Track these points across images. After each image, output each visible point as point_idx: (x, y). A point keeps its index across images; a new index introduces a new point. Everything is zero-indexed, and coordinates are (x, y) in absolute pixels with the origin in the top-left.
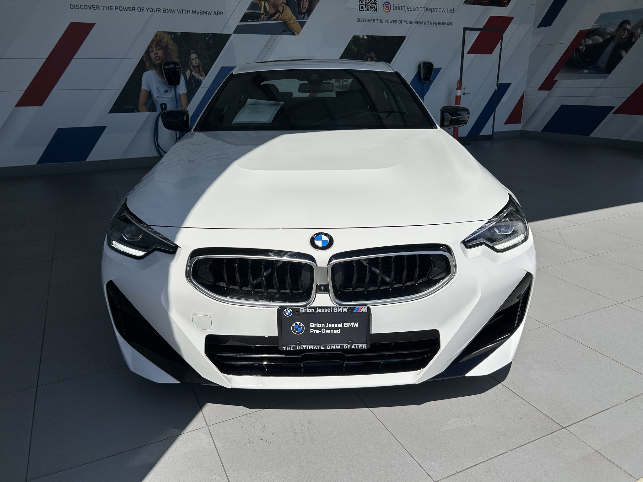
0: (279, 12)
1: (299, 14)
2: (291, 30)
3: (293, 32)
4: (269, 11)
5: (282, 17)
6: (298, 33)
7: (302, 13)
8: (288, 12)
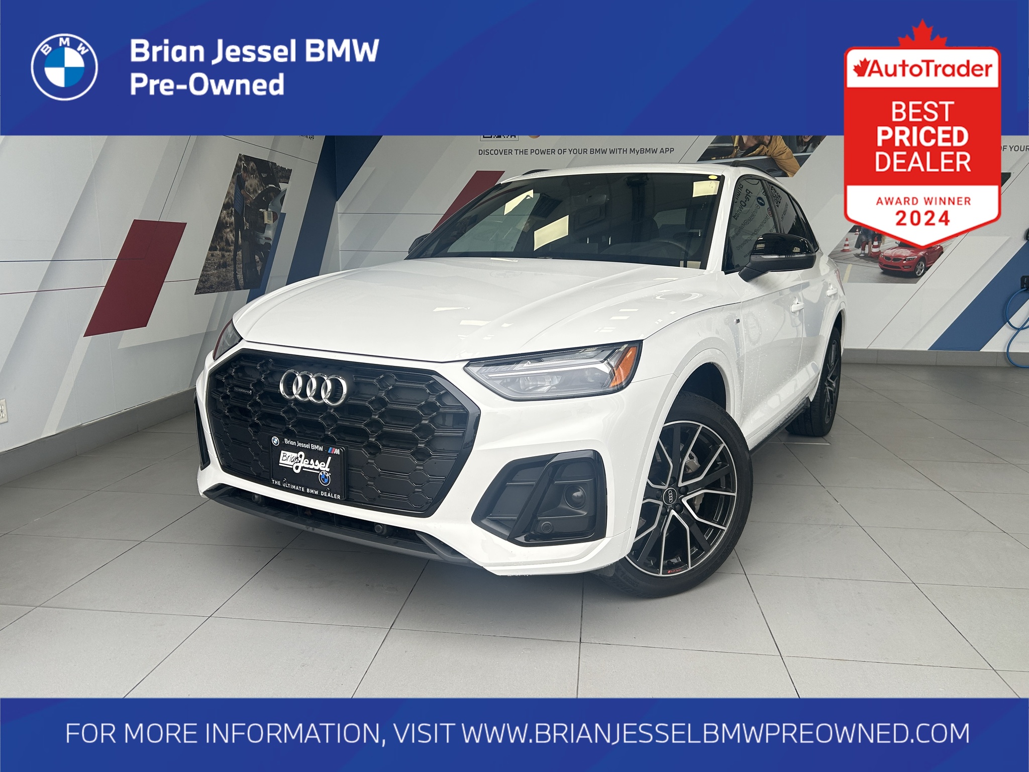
0: (763, 143)
1: (798, 145)
2: (781, 170)
3: (784, 172)
4: (746, 143)
5: (768, 151)
6: (794, 173)
7: (804, 144)
8: (778, 143)
